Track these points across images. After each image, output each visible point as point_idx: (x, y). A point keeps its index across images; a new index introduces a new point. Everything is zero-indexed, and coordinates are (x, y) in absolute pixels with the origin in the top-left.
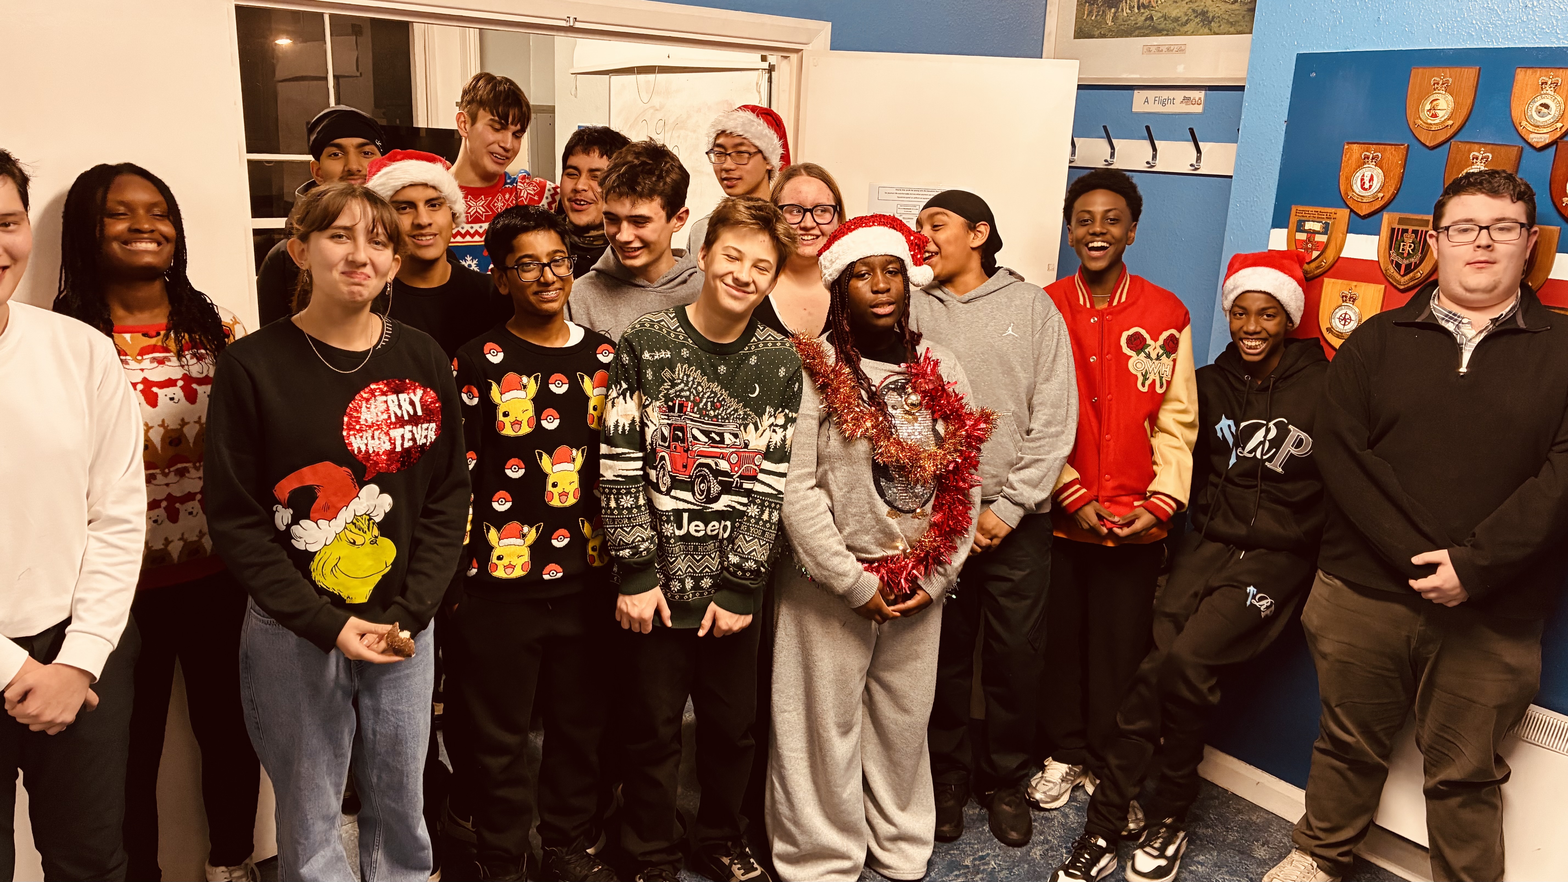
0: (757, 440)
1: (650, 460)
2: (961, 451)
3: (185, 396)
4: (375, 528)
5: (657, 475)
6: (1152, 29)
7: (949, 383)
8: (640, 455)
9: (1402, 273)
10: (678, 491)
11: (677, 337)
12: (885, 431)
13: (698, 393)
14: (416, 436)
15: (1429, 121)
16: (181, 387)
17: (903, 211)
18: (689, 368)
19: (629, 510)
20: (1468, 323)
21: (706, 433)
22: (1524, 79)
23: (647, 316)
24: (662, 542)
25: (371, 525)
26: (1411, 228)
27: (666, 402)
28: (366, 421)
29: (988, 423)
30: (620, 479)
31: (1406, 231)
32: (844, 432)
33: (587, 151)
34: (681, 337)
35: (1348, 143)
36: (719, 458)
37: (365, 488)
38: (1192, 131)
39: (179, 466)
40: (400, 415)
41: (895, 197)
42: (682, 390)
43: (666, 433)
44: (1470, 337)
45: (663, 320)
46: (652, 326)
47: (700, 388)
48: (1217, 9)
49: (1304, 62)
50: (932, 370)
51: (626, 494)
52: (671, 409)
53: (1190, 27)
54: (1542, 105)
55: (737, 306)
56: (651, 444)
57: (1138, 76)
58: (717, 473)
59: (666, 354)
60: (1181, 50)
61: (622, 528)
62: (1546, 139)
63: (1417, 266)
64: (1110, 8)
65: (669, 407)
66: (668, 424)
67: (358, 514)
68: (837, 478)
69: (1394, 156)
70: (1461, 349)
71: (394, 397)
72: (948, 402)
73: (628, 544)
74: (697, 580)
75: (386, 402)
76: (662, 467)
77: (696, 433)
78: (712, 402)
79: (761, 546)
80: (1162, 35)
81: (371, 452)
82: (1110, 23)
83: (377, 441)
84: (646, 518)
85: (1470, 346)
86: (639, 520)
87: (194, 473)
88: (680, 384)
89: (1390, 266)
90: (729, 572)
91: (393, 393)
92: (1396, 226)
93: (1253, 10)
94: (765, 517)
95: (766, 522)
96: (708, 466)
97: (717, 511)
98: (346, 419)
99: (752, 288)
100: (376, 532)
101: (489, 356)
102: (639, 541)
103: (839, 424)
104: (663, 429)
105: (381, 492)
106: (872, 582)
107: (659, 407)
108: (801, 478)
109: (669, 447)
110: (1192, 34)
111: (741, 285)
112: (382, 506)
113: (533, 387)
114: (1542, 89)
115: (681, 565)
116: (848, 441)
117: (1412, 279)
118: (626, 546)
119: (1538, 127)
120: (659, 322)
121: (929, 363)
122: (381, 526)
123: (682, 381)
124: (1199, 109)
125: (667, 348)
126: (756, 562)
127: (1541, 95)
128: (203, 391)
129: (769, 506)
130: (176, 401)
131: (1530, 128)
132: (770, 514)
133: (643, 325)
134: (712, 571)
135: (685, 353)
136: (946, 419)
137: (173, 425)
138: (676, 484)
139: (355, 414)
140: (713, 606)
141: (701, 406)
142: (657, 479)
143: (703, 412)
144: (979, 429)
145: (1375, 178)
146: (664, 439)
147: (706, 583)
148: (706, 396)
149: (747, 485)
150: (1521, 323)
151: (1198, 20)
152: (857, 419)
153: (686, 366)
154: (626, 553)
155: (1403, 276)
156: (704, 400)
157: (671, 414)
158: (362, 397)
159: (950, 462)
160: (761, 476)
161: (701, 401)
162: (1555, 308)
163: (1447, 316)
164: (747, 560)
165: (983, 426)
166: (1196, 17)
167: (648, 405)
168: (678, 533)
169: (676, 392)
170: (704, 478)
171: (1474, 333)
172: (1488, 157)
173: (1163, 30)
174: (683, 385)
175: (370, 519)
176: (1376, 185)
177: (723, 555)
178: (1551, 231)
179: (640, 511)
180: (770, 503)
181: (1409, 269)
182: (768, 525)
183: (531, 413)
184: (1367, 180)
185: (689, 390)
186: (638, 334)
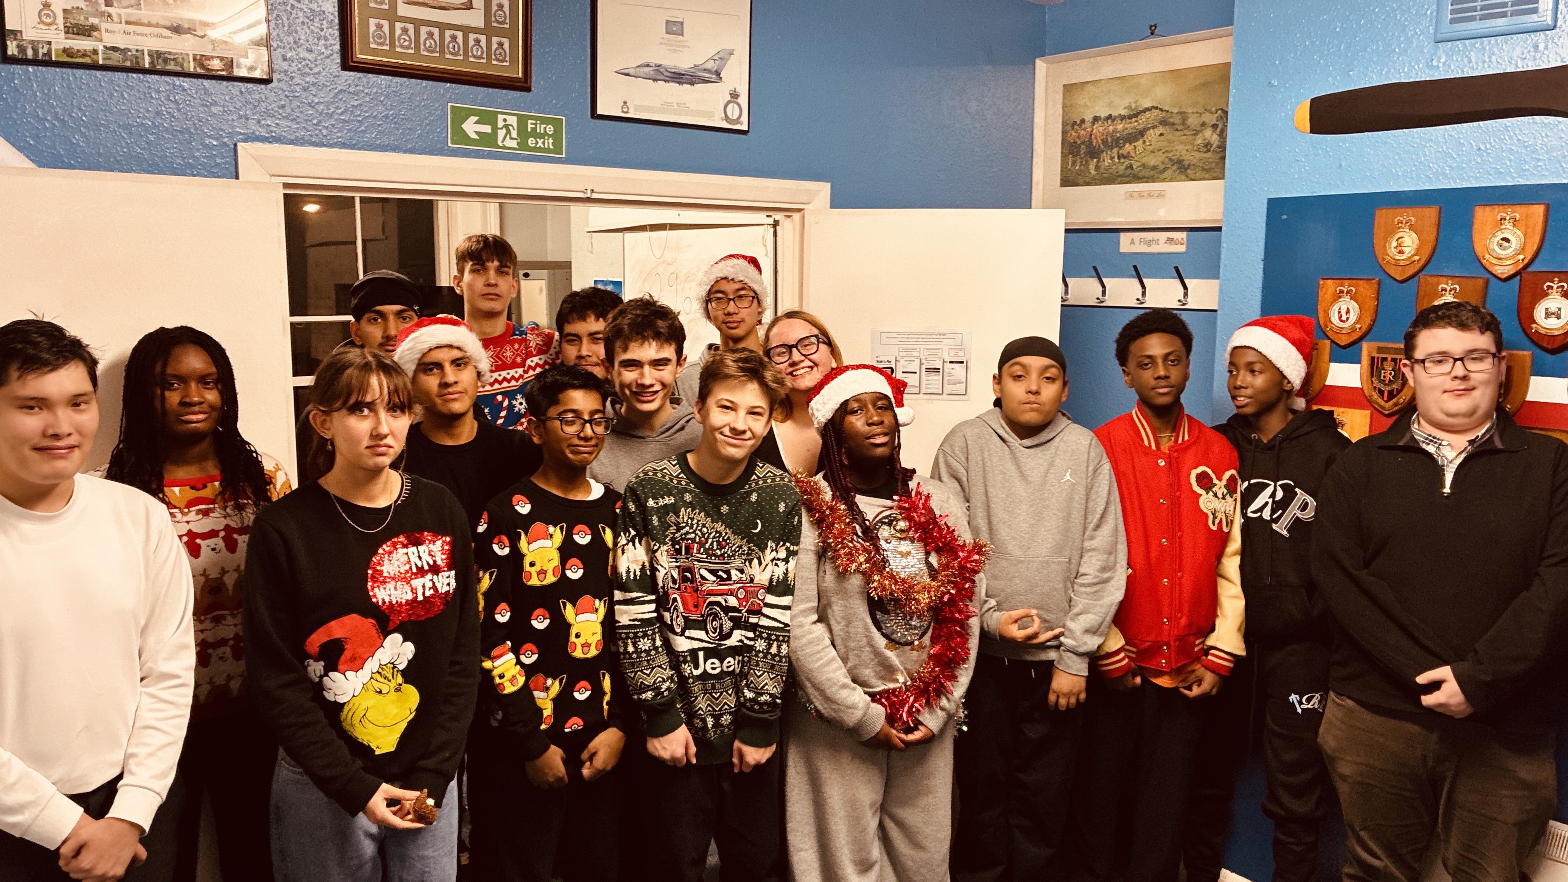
0: (762, 577)
1: (663, 602)
2: (953, 582)
3: (226, 546)
4: (399, 676)
5: (671, 617)
6: (1133, 177)
7: (941, 516)
8: (653, 597)
9: (1386, 399)
10: (692, 631)
11: (679, 483)
12: (879, 564)
13: (703, 535)
14: (437, 584)
15: (1397, 257)
16: (223, 538)
17: (904, 354)
18: (692, 511)
19: (648, 652)
20: (1448, 445)
21: (713, 572)
22: (1483, 216)
23: (650, 465)
24: (682, 681)
25: (395, 673)
26: (1389, 357)
27: (673, 546)
28: (389, 573)
29: (981, 555)
30: (636, 623)
31: (1385, 359)
32: (838, 566)
33: (583, 318)
34: (683, 483)
35: (1323, 279)
36: (727, 594)
37: (389, 638)
38: (1177, 269)
39: (216, 613)
40: (420, 566)
41: (895, 341)
42: (688, 533)
43: (676, 576)
44: (1450, 459)
45: (665, 468)
46: (655, 474)
47: (705, 530)
48: (1191, 158)
49: (1275, 206)
50: (923, 504)
51: (643, 637)
52: (679, 552)
53: (1168, 174)
54: (1503, 239)
55: (736, 453)
56: (663, 587)
57: (1122, 220)
58: (727, 609)
59: (669, 500)
60: (1161, 195)
61: (642, 671)
62: (1510, 270)
63: (1399, 391)
64: (1092, 158)
65: (676, 550)
66: (677, 566)
67: (383, 663)
68: (837, 610)
69: (1368, 290)
70: (1443, 470)
71: (414, 549)
72: (941, 535)
73: (649, 686)
74: (717, 718)
75: (407, 554)
76: (675, 609)
77: (704, 573)
78: (718, 542)
79: (771, 679)
80: (1143, 182)
81: (394, 602)
82: (1093, 172)
83: (399, 592)
84: (663, 659)
85: (1452, 468)
86: (658, 662)
87: (230, 620)
88: (684, 527)
89: (1374, 393)
90: (746, 708)
91: (413, 545)
92: (1375, 355)
93: (1224, 158)
94: (774, 650)
95: (775, 655)
96: (718, 604)
97: (731, 647)
98: (370, 572)
99: (749, 434)
100: (400, 679)
101: (517, 508)
102: (660, 682)
103: (834, 559)
104: (672, 571)
105: (404, 641)
106: (878, 712)
107: (667, 551)
108: (804, 612)
109: (679, 589)
110: (1171, 180)
111: (736, 433)
112: (405, 654)
113: (558, 537)
114: (1502, 224)
115: (702, 704)
116: (842, 575)
117: (1396, 404)
118: (647, 688)
119: (1500, 259)
120: (661, 470)
121: (921, 498)
122: (404, 673)
123: (687, 525)
124: (1182, 249)
125: (670, 494)
126: (771, 695)
127: (1501, 230)
128: (242, 540)
129: (777, 640)
130: (217, 551)
131: (1494, 261)
132: (779, 647)
133: (646, 474)
134: (731, 708)
135: (688, 497)
136: (938, 551)
137: (214, 574)
138: (689, 624)
139: (378, 568)
140: (737, 744)
141: (707, 546)
142: (671, 620)
143: (709, 553)
144: (972, 561)
145: (1351, 311)
146: (674, 581)
147: (726, 720)
148: (711, 536)
149: (753, 620)
150: (1498, 444)
151: (1175, 168)
152: (851, 554)
153: (689, 510)
154: (649, 695)
155: (1387, 402)
156: (710, 541)
157: (678, 556)
158: (384, 550)
159: (944, 594)
160: (765, 610)
161: (707, 542)
162: (1533, 428)
163: (1427, 439)
164: (762, 694)
165: (976, 557)
166: (1173, 165)
167: (657, 550)
168: (696, 673)
169: (682, 535)
170: (716, 616)
171: (1454, 454)
172: (1455, 289)
173: (1144, 177)
174: (687, 528)
175: (394, 667)
176: (1353, 317)
177: (738, 692)
178: (1524, 355)
179: (657, 652)
180: (778, 636)
181: (1391, 395)
182: (777, 658)
183: (556, 562)
184: (1343, 312)
185: (694, 532)
186: (641, 482)
